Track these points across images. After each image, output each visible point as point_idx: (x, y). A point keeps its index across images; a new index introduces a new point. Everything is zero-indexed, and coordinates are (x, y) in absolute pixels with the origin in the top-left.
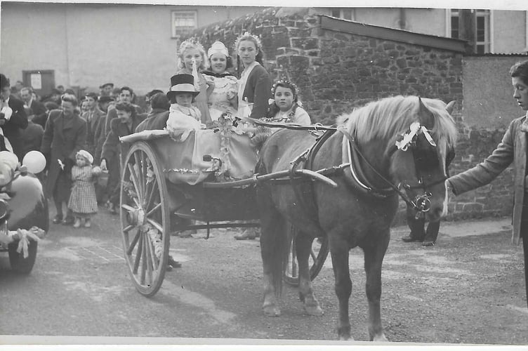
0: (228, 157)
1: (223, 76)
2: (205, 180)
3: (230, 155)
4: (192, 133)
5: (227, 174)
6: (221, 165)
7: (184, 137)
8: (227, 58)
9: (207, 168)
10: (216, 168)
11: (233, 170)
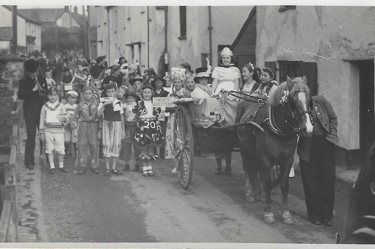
0: (224, 112)
1: (228, 67)
2: (213, 125)
3: (225, 111)
4: (205, 100)
5: (224, 122)
6: (220, 117)
7: (200, 102)
8: (231, 56)
9: (213, 119)
10: (218, 119)
11: (228, 119)
